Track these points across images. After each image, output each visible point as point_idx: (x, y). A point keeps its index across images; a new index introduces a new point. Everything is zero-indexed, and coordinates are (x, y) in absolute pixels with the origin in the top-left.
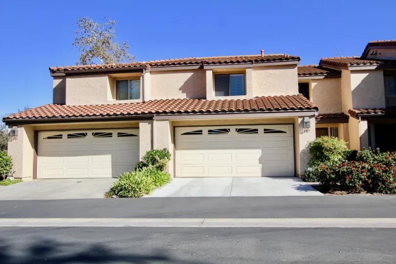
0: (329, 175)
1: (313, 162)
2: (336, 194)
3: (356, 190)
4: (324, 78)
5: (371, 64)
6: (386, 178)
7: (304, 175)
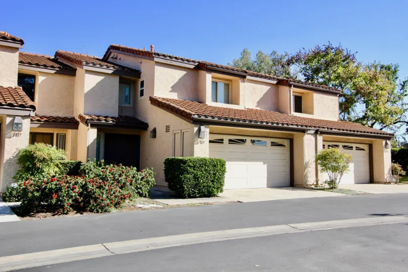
0: (32, 192)
1: (21, 175)
2: (39, 217)
3: (64, 211)
4: (55, 73)
5: (108, 67)
6: (99, 195)
7: (5, 193)
